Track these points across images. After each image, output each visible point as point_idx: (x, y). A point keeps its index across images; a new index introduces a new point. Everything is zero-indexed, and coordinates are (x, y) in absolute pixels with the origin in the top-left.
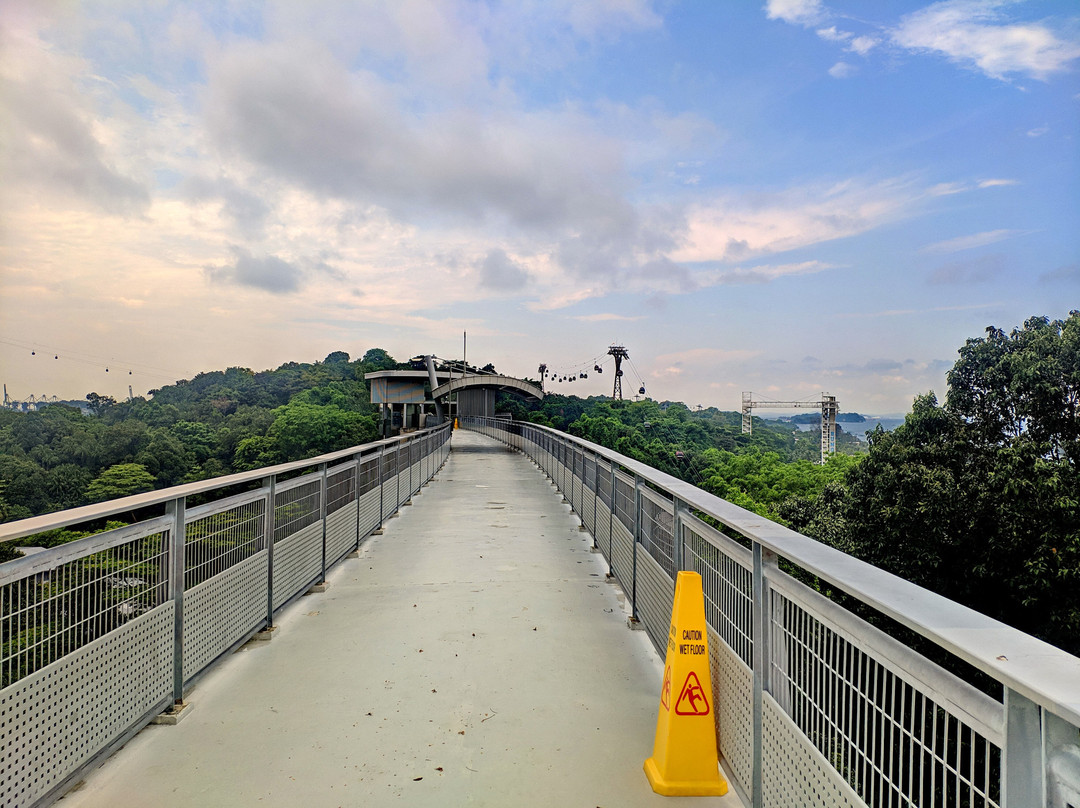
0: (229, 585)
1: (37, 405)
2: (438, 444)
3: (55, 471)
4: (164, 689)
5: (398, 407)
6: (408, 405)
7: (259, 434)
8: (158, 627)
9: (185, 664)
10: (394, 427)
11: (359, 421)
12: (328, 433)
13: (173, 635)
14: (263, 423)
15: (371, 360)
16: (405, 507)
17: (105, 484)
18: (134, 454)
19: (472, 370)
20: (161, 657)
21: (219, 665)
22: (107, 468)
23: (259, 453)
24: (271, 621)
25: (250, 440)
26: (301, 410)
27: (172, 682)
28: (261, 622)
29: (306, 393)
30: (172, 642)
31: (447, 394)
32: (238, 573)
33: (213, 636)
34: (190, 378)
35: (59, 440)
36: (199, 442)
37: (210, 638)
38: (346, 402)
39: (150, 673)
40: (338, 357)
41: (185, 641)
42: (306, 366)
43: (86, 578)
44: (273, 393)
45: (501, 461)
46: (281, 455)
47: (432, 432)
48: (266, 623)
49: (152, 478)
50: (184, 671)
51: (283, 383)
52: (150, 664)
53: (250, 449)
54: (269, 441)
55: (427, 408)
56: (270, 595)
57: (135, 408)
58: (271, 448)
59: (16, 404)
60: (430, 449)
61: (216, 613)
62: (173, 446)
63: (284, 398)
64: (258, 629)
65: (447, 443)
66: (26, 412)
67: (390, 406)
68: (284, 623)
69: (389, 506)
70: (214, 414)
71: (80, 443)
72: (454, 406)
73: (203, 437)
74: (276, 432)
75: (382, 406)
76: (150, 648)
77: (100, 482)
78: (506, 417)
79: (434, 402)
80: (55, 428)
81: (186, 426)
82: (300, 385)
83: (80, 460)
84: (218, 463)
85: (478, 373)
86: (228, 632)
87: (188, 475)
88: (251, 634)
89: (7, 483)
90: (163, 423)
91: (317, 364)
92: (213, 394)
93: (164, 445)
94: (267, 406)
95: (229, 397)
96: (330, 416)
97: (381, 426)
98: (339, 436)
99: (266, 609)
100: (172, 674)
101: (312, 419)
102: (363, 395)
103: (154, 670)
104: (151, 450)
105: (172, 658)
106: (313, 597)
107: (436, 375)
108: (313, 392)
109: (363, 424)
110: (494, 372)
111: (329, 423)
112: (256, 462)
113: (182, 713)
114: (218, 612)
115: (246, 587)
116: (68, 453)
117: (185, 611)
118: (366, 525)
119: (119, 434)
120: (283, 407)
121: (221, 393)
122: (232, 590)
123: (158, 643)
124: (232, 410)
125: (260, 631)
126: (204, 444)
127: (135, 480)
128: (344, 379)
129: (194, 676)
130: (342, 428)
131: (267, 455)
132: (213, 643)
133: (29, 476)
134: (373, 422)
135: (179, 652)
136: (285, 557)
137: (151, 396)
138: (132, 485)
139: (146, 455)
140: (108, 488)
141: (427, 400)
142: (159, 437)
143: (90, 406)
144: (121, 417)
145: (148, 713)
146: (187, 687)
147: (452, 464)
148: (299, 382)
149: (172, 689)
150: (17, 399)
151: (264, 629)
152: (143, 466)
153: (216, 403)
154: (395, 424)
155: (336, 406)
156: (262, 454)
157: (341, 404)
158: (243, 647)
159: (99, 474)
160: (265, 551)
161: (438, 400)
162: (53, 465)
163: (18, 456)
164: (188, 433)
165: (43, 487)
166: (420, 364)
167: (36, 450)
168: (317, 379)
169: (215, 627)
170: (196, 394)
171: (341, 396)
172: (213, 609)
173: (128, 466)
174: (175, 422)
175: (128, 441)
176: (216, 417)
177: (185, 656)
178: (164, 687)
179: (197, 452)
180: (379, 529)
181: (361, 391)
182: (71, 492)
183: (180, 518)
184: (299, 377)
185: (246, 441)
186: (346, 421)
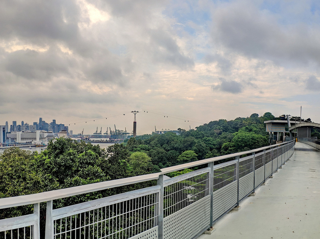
0: (226, 191)
1: (164, 132)
2: (291, 147)
3: (169, 152)
4: (207, 223)
5: (276, 133)
6: (279, 132)
7: (229, 142)
8: (206, 203)
9: (213, 215)
10: (274, 141)
11: (261, 138)
12: (251, 142)
13: (210, 206)
14: (230, 138)
15: (266, 116)
16: (280, 169)
17: (183, 157)
18: (191, 147)
19: (303, 120)
20: (207, 213)
21: (223, 217)
22: (184, 152)
23: (229, 148)
24: (238, 204)
25: (226, 144)
26: (242, 134)
27: (209, 221)
28: (235, 204)
29: (244, 128)
30: (210, 208)
31: (294, 129)
32: (229, 188)
33: (221, 207)
34: (208, 123)
35: (170, 143)
36: (210, 144)
37: (221, 208)
38: (257, 131)
39: (204, 217)
40: (255, 116)
41: (213, 208)
42: (244, 119)
43: (167, 193)
44: (233, 128)
45: (313, 154)
46: (236, 149)
47: (289, 143)
48: (236, 205)
49: (196, 155)
50: (213, 218)
51: (236, 124)
52: (204, 215)
53: (226, 146)
54: (232, 144)
55: (286, 134)
56: (238, 195)
57: (191, 133)
58: (233, 146)
59: (158, 132)
60: (288, 149)
61: (222, 200)
62: (202, 145)
63: (237, 129)
64: (234, 206)
65: (294, 147)
66: (161, 134)
67: (273, 133)
68: (242, 205)
69: (275, 168)
70: (215, 135)
71: (176, 144)
72: (296, 133)
73: (212, 142)
74: (235, 141)
75: (270, 133)
76: (204, 209)
77: (181, 156)
78: (315, 138)
79: (289, 132)
80: (169, 139)
81: (207, 138)
82: (242, 125)
83: (176, 149)
84: (216, 151)
85: (305, 121)
86: (226, 206)
87: (207, 154)
88: (232, 208)
89: (153, 158)
90: (199, 138)
91: (248, 118)
92: (215, 128)
93: (200, 144)
94: (231, 132)
95: (219, 129)
96: (252, 136)
97: (270, 140)
98: (255, 143)
99: (237, 200)
100: (209, 218)
101: (246, 137)
102: (263, 129)
103: (205, 217)
104: (196, 146)
105: (210, 213)
106: (251, 197)
107: (290, 122)
108: (246, 128)
109: (263, 139)
110: (310, 121)
111: (251, 139)
112: (228, 151)
113: (212, 231)
114: (223, 200)
115: (231, 192)
116: (173, 147)
117: (213, 199)
118: (267, 174)
119: (187, 141)
120: (236, 132)
121: (217, 128)
122: (227, 193)
123: (206, 208)
124: (220, 134)
125: (235, 207)
126: (212, 144)
127: (191, 156)
128: (256, 123)
129: (216, 220)
130: (256, 140)
131: (231, 149)
132: (221, 210)
133: (162, 153)
134: (266, 139)
135: (212, 212)
136: (243, 183)
137: (196, 129)
138: (191, 157)
139: (195, 148)
140: (184, 158)
141: (286, 131)
142: (199, 142)
143: (179, 132)
144: (187, 136)
145: (203, 230)
146: (214, 223)
147: (295, 154)
148: (242, 124)
149: (209, 223)
150: (158, 130)
151: (236, 207)
152: (194, 151)
153: (216, 131)
154: (274, 139)
155: (254, 132)
156: (230, 148)
157: (256, 132)
158: (229, 212)
159: (181, 153)
160: (237, 181)
161: (290, 131)
162: (169, 150)
163: (159, 147)
164: (207, 141)
165: (166, 157)
166: (283, 118)
167: (164, 146)
168: (248, 123)
169: (222, 205)
170: (209, 128)
171: (255, 129)
172: (221, 198)
173: (190, 151)
174: (203, 137)
175: (190, 143)
176: (215, 136)
177: (213, 213)
178: (207, 222)
179: (210, 147)
180: (271, 176)
181: (262, 127)
182: (173, 159)
183: (212, 168)
184: (242, 122)
185: (225, 144)
186: (257, 138)
